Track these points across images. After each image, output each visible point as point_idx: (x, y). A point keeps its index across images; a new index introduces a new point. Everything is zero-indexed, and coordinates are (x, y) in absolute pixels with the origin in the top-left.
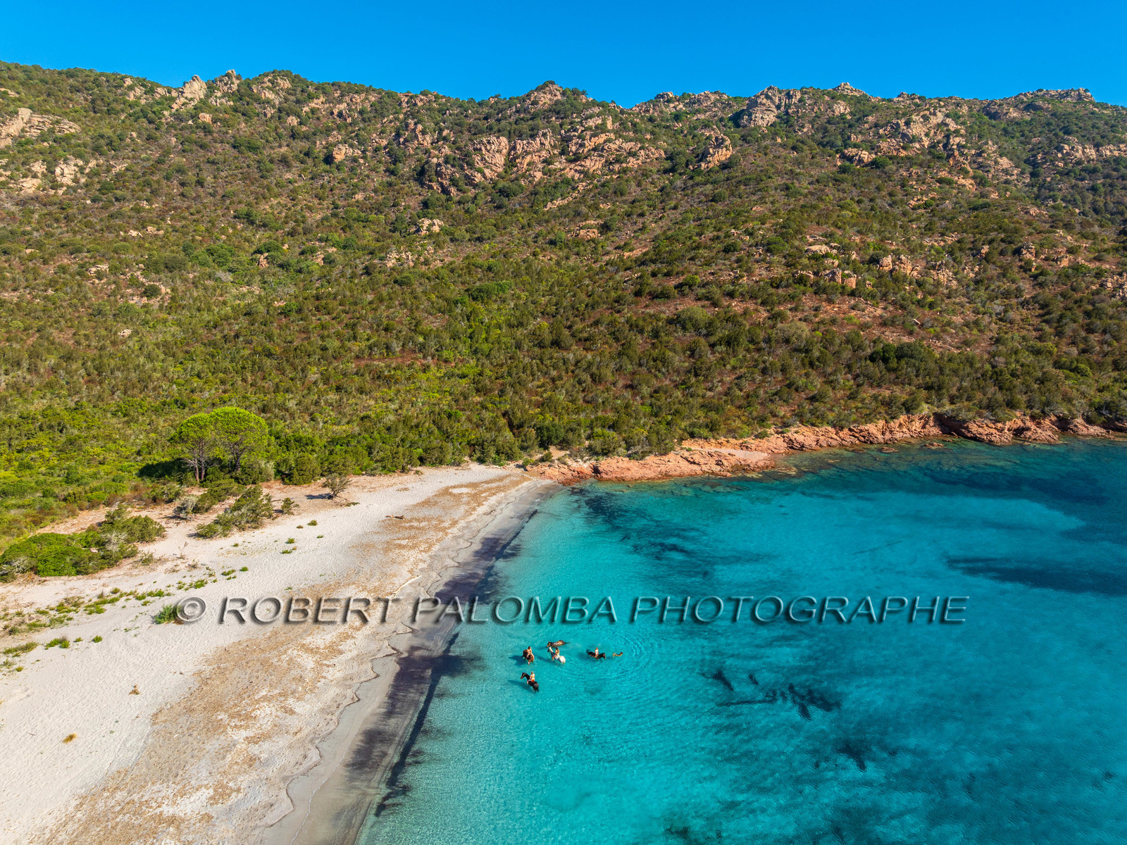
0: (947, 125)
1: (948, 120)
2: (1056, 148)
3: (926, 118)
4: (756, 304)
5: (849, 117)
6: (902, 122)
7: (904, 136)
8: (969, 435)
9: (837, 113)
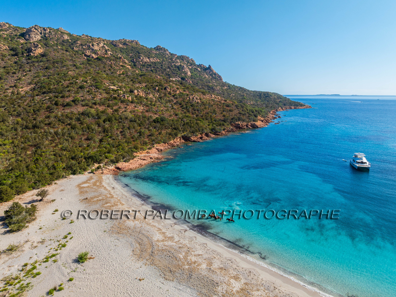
0: (105, 47)
1: (105, 46)
2: (139, 58)
3: (98, 44)
4: (105, 107)
5: (70, 41)
6: (91, 45)
7: (92, 49)
8: (192, 141)
9: (65, 39)
